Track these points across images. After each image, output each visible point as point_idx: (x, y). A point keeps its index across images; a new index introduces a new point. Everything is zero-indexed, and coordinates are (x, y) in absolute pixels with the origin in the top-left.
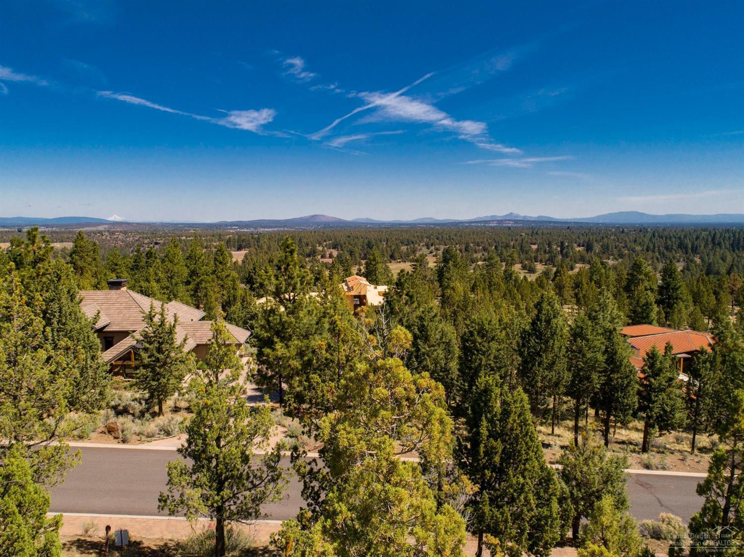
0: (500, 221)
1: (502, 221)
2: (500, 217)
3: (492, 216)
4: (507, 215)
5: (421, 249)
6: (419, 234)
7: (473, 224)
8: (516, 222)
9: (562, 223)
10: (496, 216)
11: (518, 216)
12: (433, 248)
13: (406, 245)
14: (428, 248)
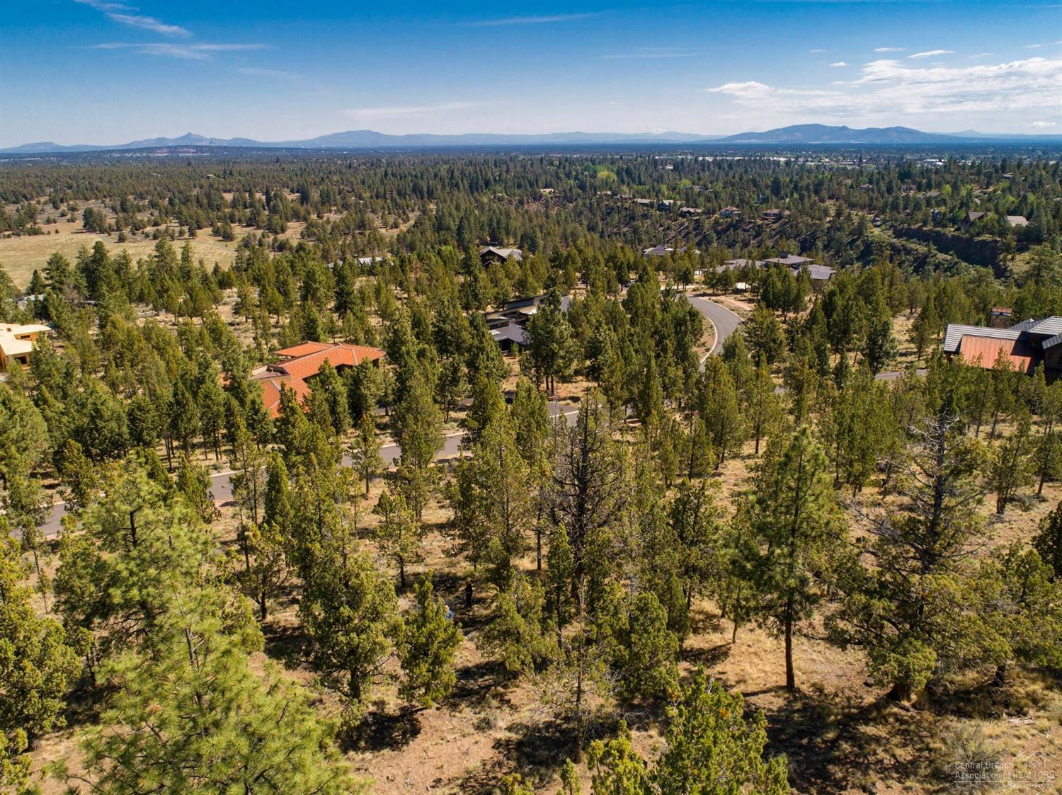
0: (173, 149)
1: (176, 147)
2: (170, 140)
3: (158, 139)
4: (183, 138)
5: (43, 210)
6: (32, 180)
7: (127, 155)
8: (199, 149)
9: (268, 149)
10: (164, 139)
11: (201, 139)
12: (63, 207)
13: (14, 203)
14: (56, 208)
